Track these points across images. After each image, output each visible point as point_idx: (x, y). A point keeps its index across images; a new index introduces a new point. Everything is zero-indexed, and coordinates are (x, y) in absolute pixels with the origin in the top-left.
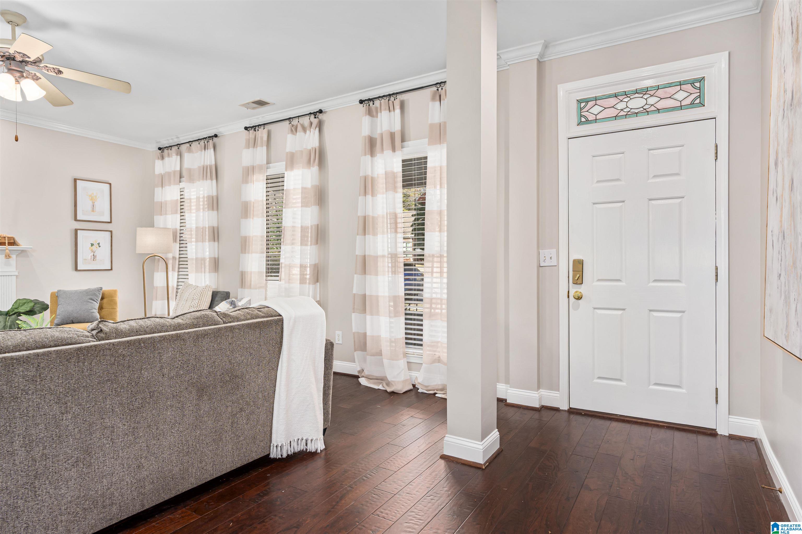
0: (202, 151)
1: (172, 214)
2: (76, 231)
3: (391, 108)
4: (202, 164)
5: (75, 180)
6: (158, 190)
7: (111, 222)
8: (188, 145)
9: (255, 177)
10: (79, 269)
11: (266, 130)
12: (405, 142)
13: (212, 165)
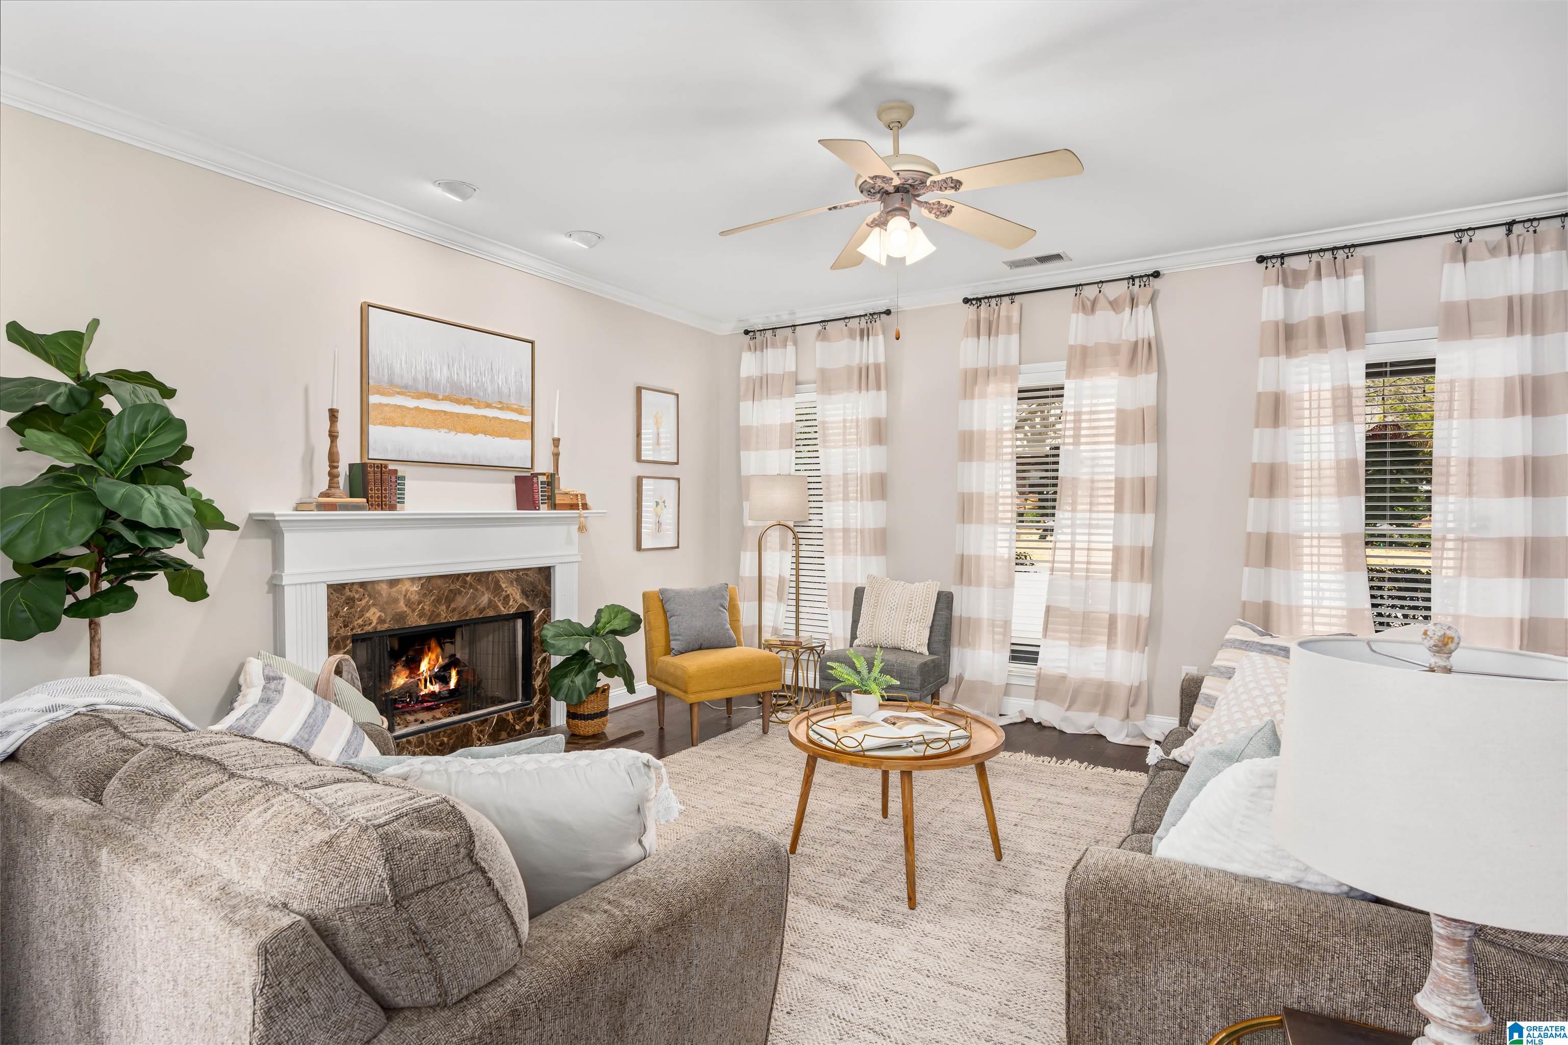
0: (855, 339)
1: (780, 448)
2: (639, 480)
3: (1341, 272)
4: (857, 361)
5: (639, 390)
6: (746, 407)
7: (677, 463)
8: (818, 327)
9: (991, 388)
10: (643, 547)
11: (1016, 305)
12: (1375, 331)
13: (879, 364)
